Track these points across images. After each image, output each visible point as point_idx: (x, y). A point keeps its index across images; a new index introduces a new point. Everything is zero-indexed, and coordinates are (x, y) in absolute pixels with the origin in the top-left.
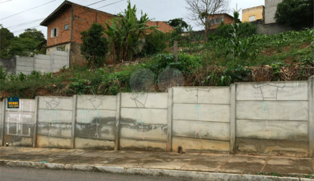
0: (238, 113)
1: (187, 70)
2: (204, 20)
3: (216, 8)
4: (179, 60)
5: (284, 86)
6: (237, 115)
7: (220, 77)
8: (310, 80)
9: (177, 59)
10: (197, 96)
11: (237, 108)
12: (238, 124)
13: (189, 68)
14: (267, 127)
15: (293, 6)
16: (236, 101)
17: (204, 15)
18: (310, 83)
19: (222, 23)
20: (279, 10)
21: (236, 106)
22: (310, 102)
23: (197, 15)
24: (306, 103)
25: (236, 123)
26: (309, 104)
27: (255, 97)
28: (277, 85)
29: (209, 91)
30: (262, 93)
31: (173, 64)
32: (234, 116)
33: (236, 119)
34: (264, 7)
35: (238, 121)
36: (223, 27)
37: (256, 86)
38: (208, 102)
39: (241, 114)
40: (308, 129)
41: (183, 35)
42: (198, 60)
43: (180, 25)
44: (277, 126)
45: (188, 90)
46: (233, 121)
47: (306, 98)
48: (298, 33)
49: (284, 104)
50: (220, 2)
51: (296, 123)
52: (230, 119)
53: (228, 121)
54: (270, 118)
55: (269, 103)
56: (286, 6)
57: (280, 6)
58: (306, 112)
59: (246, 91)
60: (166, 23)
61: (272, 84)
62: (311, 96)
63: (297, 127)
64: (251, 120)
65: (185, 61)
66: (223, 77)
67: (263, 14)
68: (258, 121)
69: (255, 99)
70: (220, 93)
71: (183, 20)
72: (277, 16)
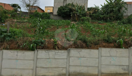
0: (37, 64)
1: (14, 38)
2: (28, 8)
3: (34, 4)
4: (10, 32)
5: (58, 52)
6: (37, 65)
7: (30, 44)
8: (68, 50)
9: (8, 32)
10: (17, 55)
11: (37, 62)
12: (37, 70)
13: (15, 37)
14: (50, 71)
15: (63, 9)
16: (37, 58)
17: (28, 6)
18: (68, 51)
19: (36, 11)
20: (59, 10)
21: (37, 61)
22: (68, 60)
23: (25, 5)
24: (66, 60)
25: (36, 69)
26: (67, 60)
27: (46, 57)
28: (55, 51)
29: (23, 53)
30: (49, 55)
31: (6, 34)
32: (35, 66)
33: (36, 67)
34: (53, 7)
35: (37, 68)
36: (36, 13)
37: (46, 52)
38: (22, 58)
39: (39, 65)
40: (66, 71)
41: (18, 12)
42: (21, 32)
43: (17, 7)
44: (54, 70)
45: (12, 52)
46: (35, 68)
47: (66, 58)
48: (64, 21)
49: (57, 60)
50: (35, 2)
51: (62, 69)
52: (33, 67)
53: (32, 68)
54: (52, 66)
55: (51, 60)
56: (61, 9)
57: (59, 8)
58: (66, 64)
59: (42, 54)
60: (9, 5)
61: (53, 51)
62: (68, 57)
63: (62, 70)
64: (43, 68)
65: (14, 33)
66: (32, 45)
67: (53, 10)
68: (46, 68)
69: (46, 58)
70: (29, 54)
71: (19, 5)
72: (58, 12)
